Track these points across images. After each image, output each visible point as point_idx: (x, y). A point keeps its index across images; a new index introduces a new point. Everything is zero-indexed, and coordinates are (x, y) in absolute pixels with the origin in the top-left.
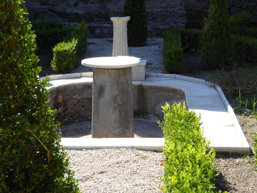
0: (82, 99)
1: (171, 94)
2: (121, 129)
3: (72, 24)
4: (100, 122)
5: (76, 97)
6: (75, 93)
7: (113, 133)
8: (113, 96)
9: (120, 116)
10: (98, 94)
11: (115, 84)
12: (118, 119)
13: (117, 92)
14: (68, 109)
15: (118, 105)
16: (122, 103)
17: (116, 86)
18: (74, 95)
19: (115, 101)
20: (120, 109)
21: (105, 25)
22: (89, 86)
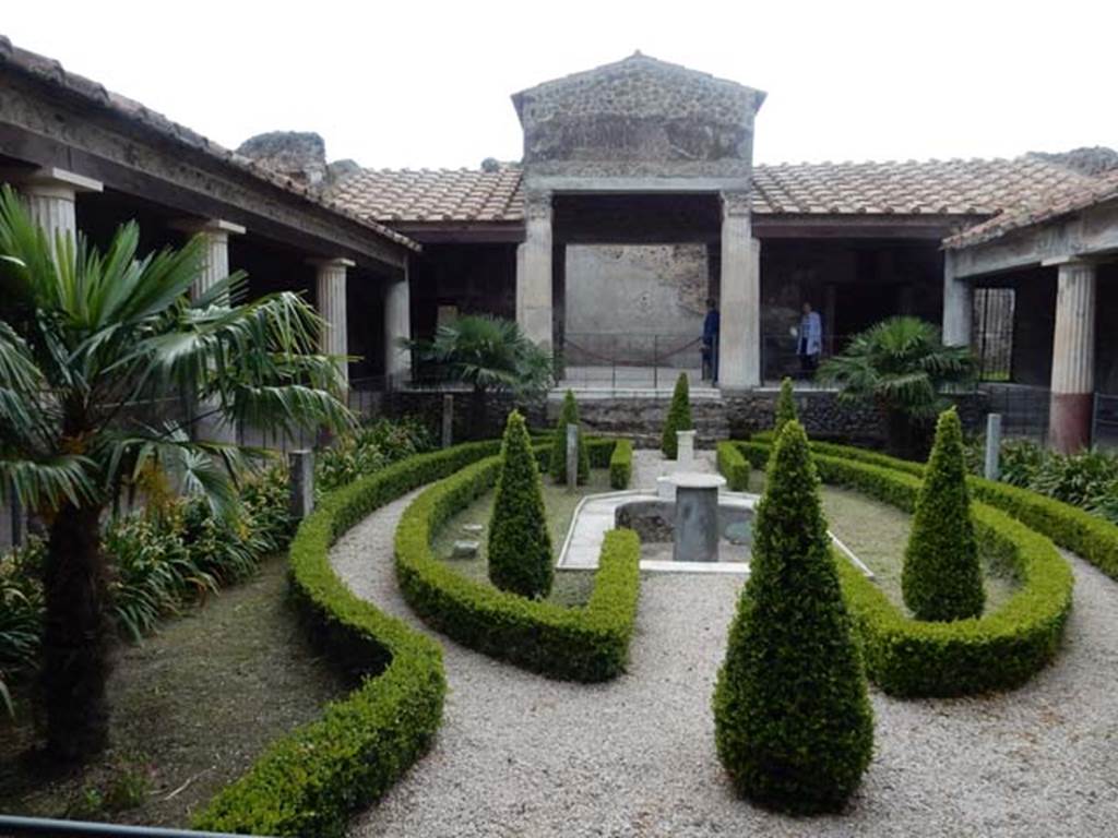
0: (645, 518)
2: (708, 553)
8: (699, 517)
10: (683, 516)
11: (703, 504)
13: (705, 513)
15: (706, 528)
16: (709, 525)
17: (704, 506)
18: (638, 513)
19: (702, 523)
21: (641, 435)
22: (653, 505)
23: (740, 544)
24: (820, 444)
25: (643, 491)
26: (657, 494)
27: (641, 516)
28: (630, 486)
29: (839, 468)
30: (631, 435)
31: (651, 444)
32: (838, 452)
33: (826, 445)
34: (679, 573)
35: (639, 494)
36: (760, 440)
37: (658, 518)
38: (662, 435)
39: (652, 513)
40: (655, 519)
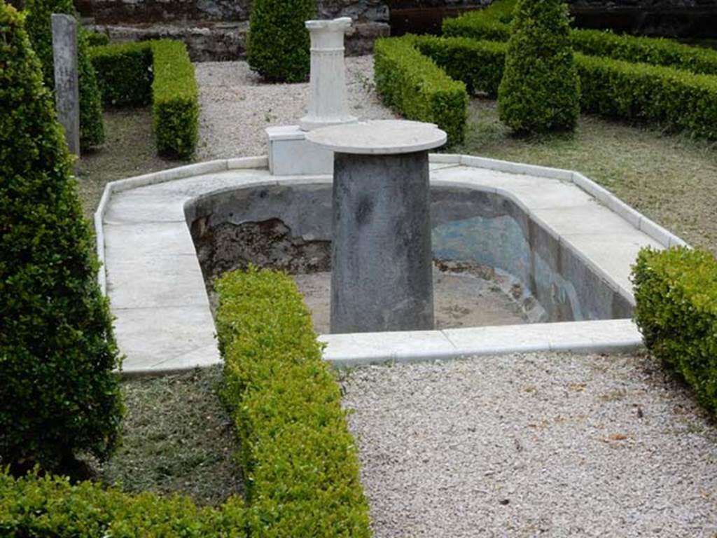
0: (246, 225)
1: (469, 204)
2: (412, 299)
3: (112, 30)
4: (362, 286)
5: (235, 220)
6: (232, 211)
7: (393, 309)
8: (393, 219)
9: (411, 268)
10: (354, 216)
11: (399, 191)
12: (406, 275)
13: (403, 210)
14: (218, 252)
15: (407, 243)
16: (413, 237)
17: (400, 195)
18: (231, 215)
19: (398, 232)
20: (409, 251)
21: (197, 30)
22: (263, 192)
23: (459, 269)
24: (596, 35)
25: (232, 161)
26: (266, 167)
27: (237, 220)
28: (200, 151)
29: (652, 87)
30: (173, 30)
31: (219, 47)
32: (635, 50)
33: (609, 36)
34: (388, 362)
35: (226, 168)
36: (465, 31)
37: (274, 222)
38: (246, 27)
39: (260, 212)
40: (269, 225)
